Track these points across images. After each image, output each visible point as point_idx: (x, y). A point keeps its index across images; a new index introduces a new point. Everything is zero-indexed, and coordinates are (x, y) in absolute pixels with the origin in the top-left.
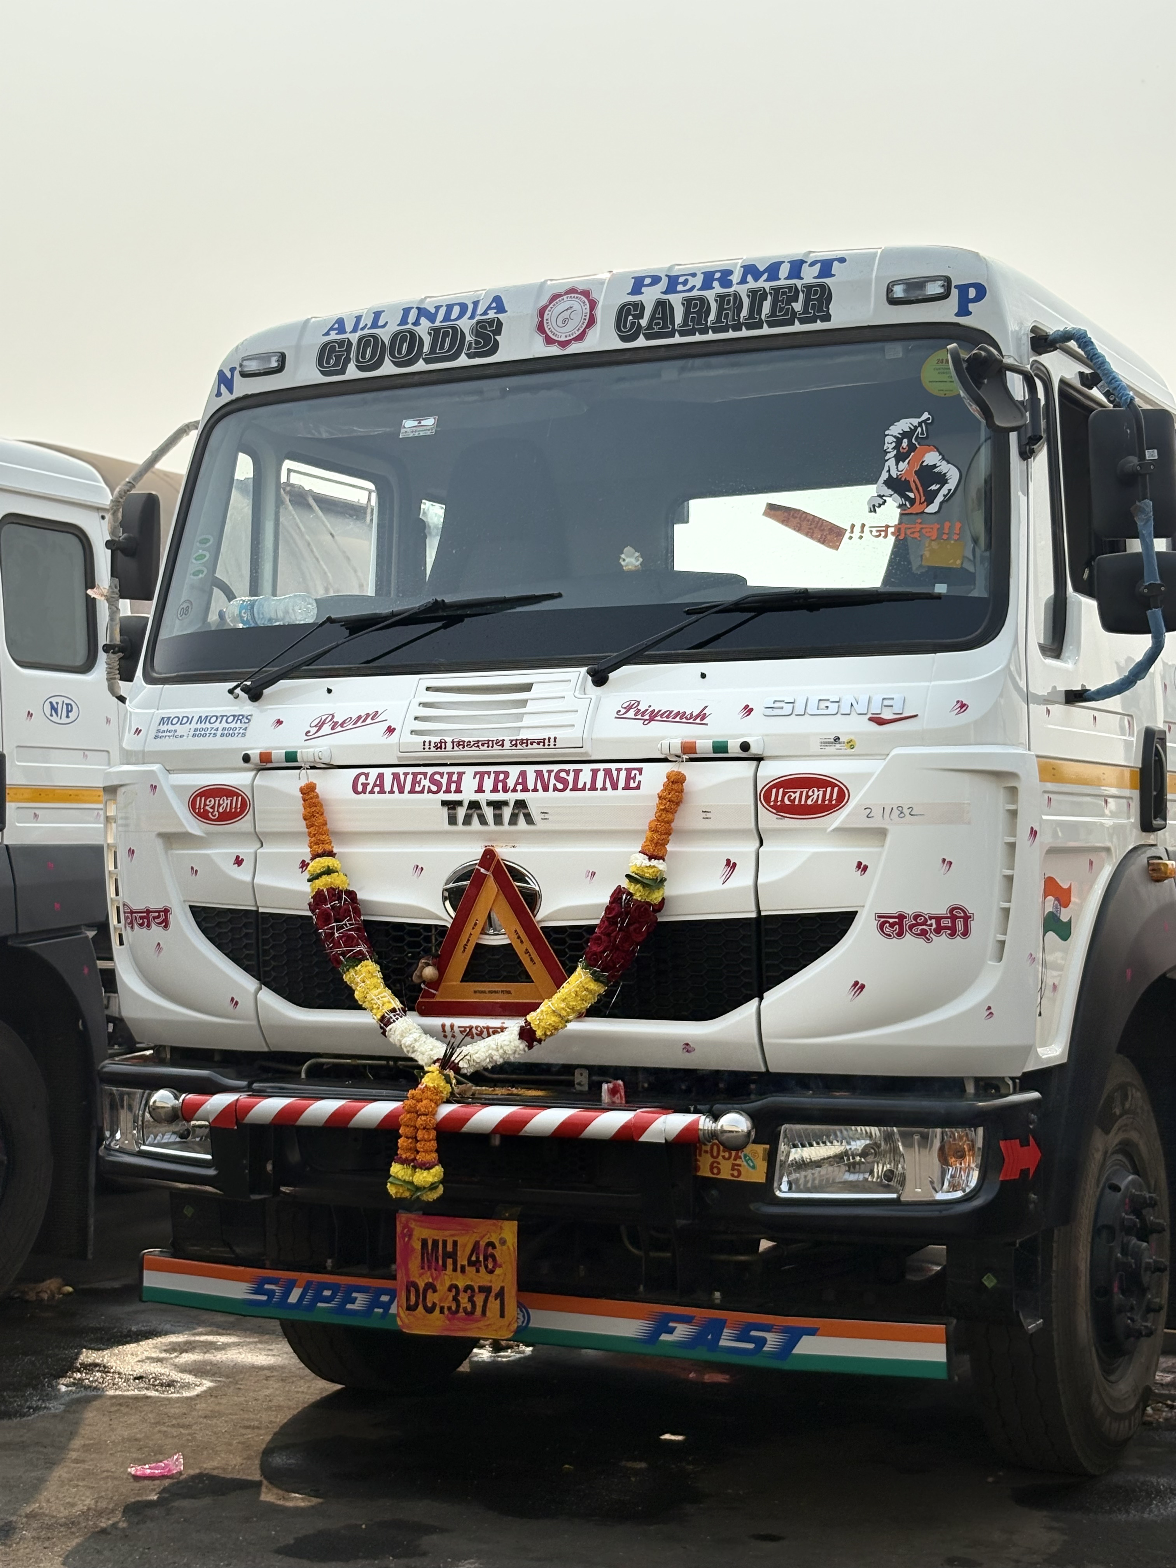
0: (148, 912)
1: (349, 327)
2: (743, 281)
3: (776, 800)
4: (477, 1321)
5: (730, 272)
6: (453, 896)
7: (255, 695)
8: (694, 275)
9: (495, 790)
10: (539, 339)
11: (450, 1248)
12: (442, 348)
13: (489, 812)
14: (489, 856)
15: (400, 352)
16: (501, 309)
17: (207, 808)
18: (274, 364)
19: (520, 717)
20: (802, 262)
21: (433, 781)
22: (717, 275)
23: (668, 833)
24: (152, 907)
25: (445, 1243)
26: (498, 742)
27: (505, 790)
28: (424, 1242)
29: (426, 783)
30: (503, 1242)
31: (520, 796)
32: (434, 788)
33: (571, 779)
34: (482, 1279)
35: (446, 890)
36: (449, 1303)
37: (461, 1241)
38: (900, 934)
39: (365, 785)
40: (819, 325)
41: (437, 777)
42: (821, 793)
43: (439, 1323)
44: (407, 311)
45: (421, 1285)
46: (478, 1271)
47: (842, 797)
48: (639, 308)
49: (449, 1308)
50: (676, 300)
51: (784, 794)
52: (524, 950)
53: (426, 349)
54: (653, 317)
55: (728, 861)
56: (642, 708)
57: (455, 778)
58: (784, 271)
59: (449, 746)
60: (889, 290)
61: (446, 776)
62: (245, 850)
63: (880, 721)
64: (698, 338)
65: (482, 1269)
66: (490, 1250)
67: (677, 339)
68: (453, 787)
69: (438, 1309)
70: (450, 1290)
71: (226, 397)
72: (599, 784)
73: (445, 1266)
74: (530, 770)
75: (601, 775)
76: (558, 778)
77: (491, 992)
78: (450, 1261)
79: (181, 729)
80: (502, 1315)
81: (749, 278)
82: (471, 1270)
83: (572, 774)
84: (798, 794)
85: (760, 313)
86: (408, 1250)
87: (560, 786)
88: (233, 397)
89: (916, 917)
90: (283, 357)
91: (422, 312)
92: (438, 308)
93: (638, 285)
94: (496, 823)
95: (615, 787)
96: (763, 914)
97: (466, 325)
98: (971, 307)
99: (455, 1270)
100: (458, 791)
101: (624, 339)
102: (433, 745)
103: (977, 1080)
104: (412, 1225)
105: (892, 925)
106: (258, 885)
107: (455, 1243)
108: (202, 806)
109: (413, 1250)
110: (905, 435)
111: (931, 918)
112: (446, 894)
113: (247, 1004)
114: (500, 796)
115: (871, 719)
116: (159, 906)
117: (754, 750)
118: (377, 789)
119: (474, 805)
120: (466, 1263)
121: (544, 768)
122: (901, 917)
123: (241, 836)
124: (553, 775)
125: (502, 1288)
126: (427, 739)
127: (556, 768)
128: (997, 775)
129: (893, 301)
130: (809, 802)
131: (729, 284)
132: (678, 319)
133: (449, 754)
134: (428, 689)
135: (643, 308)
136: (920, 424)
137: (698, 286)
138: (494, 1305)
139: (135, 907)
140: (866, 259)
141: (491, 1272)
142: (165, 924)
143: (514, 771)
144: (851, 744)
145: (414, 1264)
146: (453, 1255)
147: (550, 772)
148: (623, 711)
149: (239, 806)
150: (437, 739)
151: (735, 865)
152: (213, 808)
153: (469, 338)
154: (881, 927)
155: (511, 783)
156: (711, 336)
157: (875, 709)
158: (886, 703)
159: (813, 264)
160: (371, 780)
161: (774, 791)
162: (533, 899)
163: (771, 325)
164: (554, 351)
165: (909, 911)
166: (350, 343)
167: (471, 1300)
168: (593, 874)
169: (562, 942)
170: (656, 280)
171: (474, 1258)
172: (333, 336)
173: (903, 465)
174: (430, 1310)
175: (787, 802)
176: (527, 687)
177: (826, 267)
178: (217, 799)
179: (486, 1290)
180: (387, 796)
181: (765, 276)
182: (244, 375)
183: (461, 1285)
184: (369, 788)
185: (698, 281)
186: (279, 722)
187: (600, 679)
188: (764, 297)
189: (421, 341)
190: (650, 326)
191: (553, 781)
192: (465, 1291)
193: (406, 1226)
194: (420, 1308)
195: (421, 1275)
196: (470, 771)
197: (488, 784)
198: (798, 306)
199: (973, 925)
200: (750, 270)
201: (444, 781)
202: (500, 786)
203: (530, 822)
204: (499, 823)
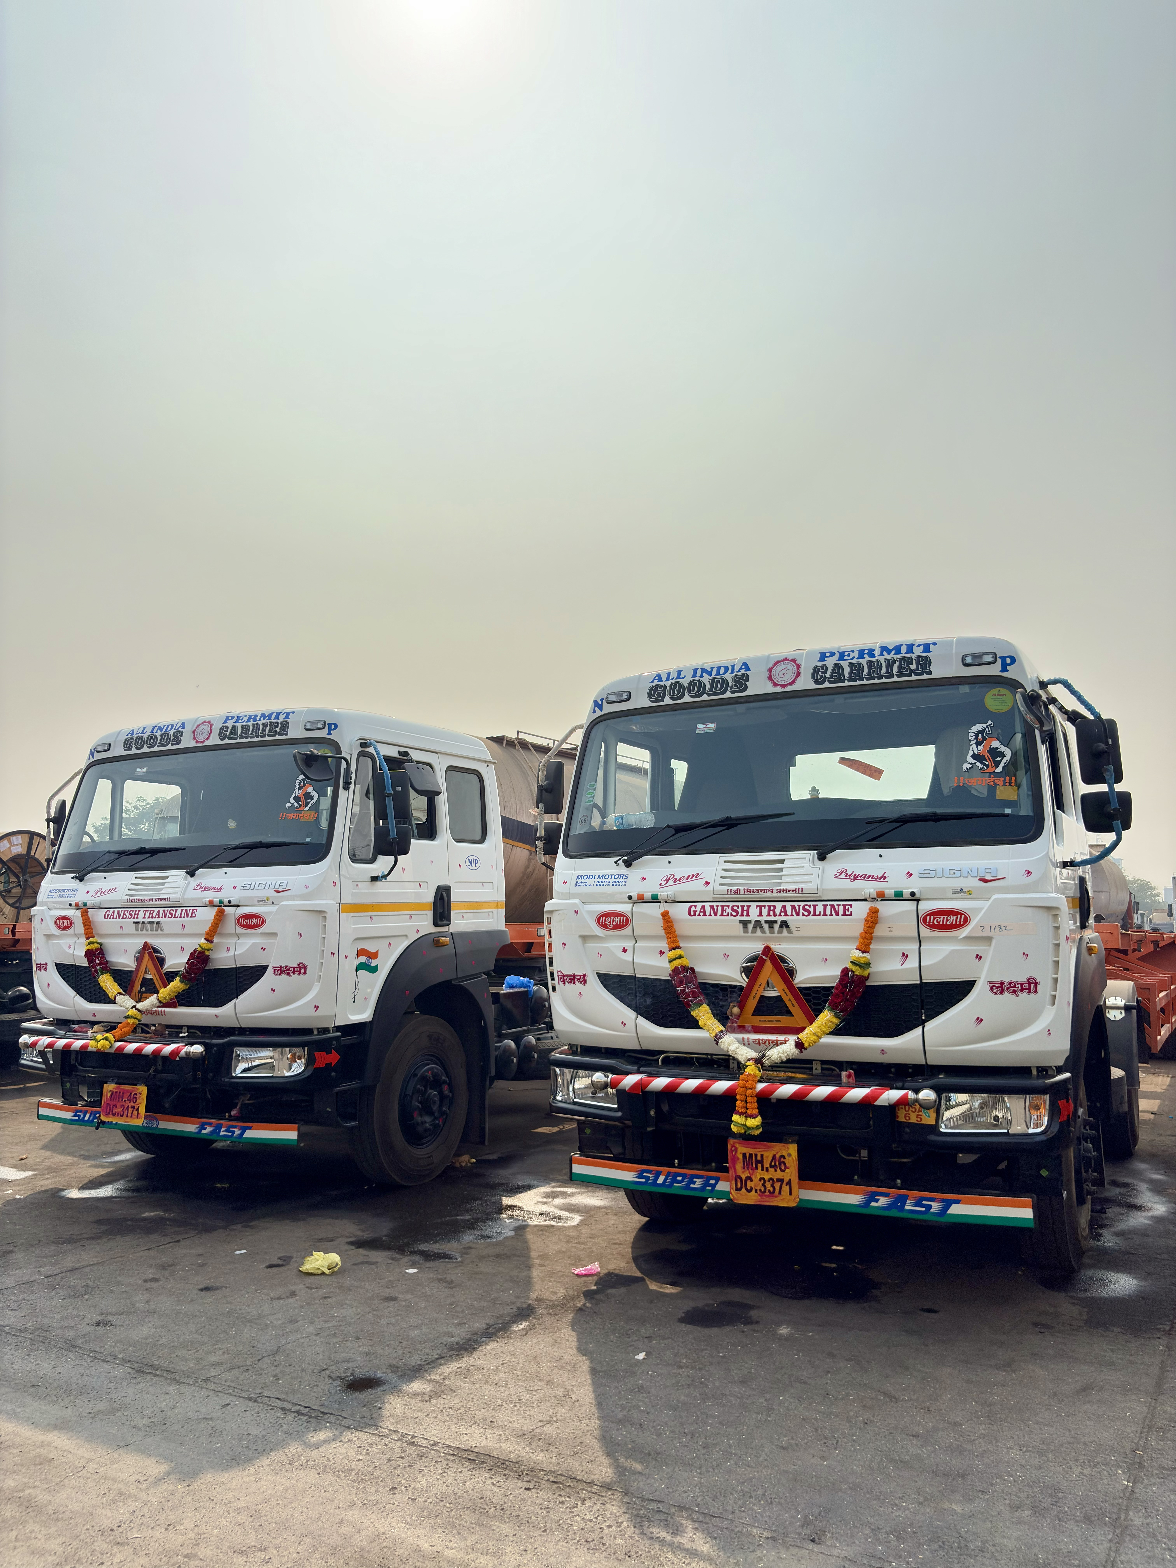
0: (574, 976)
1: (664, 678)
2: (882, 654)
3: (929, 922)
4: (776, 1197)
5: (873, 650)
6: (746, 971)
7: (628, 864)
8: (853, 651)
9: (769, 915)
10: (770, 684)
11: (759, 1158)
12: (716, 688)
13: (766, 926)
14: (767, 950)
15: (693, 691)
16: (748, 669)
17: (607, 923)
18: (625, 697)
19: (781, 877)
20: (913, 645)
21: (733, 910)
22: (866, 652)
23: (871, 939)
24: (576, 973)
25: (756, 1155)
26: (769, 890)
27: (775, 915)
28: (744, 1155)
29: (729, 911)
30: (790, 1155)
31: (783, 918)
32: (734, 914)
33: (812, 910)
34: (779, 1174)
35: (743, 967)
36: (760, 1186)
37: (765, 1154)
38: (1002, 992)
39: (695, 912)
40: (925, 677)
41: (735, 908)
42: (955, 918)
43: (755, 1198)
44: (695, 670)
45: (744, 1177)
46: (776, 1171)
47: (966, 920)
48: (825, 669)
49: (760, 1190)
50: (845, 664)
51: (934, 919)
52: (788, 999)
53: (707, 689)
54: (833, 673)
55: (903, 954)
56: (849, 873)
57: (745, 908)
58: (904, 649)
59: (742, 892)
60: (963, 659)
61: (740, 908)
62: (628, 944)
63: (986, 881)
64: (858, 683)
65: (778, 1170)
66: (782, 1159)
67: (847, 683)
68: (745, 913)
69: (754, 1191)
70: (760, 1180)
71: (599, 713)
72: (828, 913)
73: (757, 1168)
74: (788, 905)
75: (828, 908)
76: (804, 909)
77: (769, 1021)
78: (759, 1165)
79: (589, 882)
80: (790, 1194)
81: (885, 653)
82: (772, 1170)
83: (812, 907)
84: (942, 919)
85: (892, 670)
86: (735, 1159)
87: (806, 913)
88: (603, 713)
89: (1010, 983)
90: (630, 693)
91: (704, 671)
92: (712, 669)
93: (823, 656)
94: (770, 933)
95: (837, 914)
96: (924, 981)
97: (728, 677)
98: (1008, 668)
99: (762, 1170)
100: (748, 915)
101: (817, 683)
102: (734, 891)
103: (1038, 1068)
104: (737, 1145)
105: (997, 988)
106: (637, 963)
107: (762, 1156)
108: (604, 922)
109: (738, 1159)
110: (979, 732)
111: (1018, 984)
112: (742, 969)
113: (630, 1025)
114: (772, 918)
115: (979, 880)
116: (581, 973)
117: (917, 896)
118: (702, 914)
119: (758, 923)
120: (769, 1166)
121: (796, 904)
122: (1002, 983)
123: (626, 937)
124: (801, 907)
125: (790, 1180)
126: (730, 888)
127: (802, 904)
128: (1048, 908)
129: (966, 665)
130: (948, 923)
131: (874, 656)
132: (847, 673)
133: (742, 896)
134: (725, 862)
135: (827, 668)
136: (987, 727)
137: (856, 657)
138: (786, 1189)
139: (565, 973)
140: (948, 644)
141: (783, 1171)
142: (584, 982)
143: (779, 906)
144: (970, 893)
145: (739, 1166)
146: (761, 1162)
147: (799, 906)
148: (838, 874)
149: (624, 922)
150: (735, 888)
151: (907, 956)
152: (610, 922)
153: (730, 683)
154: (991, 988)
155: (778, 911)
156: (865, 682)
157: (982, 875)
158: (987, 871)
159: (919, 646)
160: (698, 909)
161: (928, 917)
162: (792, 972)
163: (899, 676)
165: (1006, 980)
166: (665, 687)
167: (772, 1186)
168: (826, 960)
169: (809, 995)
170: (832, 654)
171: (773, 1164)
172: (656, 683)
173: (980, 748)
174: (749, 1191)
175: (936, 923)
176: (782, 861)
177: (927, 647)
178: (613, 918)
179: (781, 1181)
180: (708, 917)
181: (894, 652)
182: (608, 702)
183: (766, 1178)
184: (697, 913)
185: (856, 654)
186: (644, 879)
187: (822, 857)
188: (894, 662)
189: (705, 685)
190: (831, 677)
191: (801, 911)
192: (769, 1181)
193: (733, 1146)
194: (744, 1190)
195: (743, 1172)
196: (754, 905)
197: (765, 912)
198: (913, 667)
199: (1039, 987)
200: (884, 649)
201: (740, 910)
202: (772, 913)
203: (790, 932)
204: (772, 932)
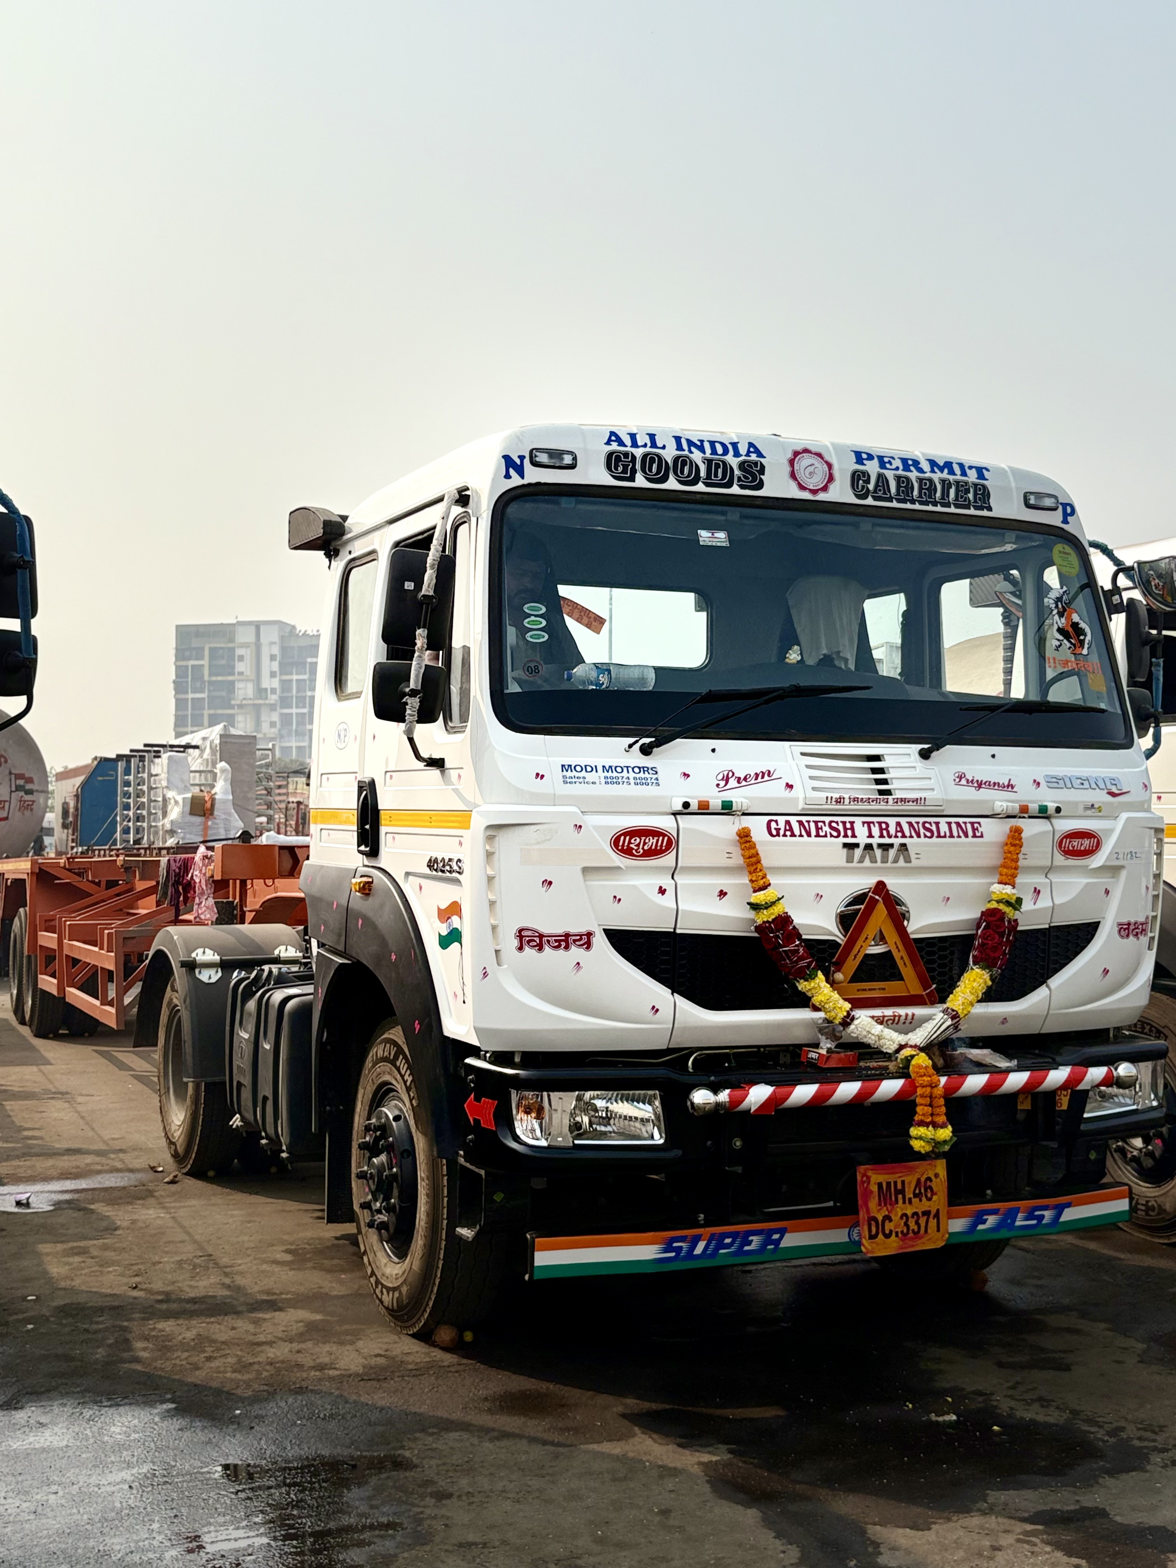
0: (566, 935)
1: (628, 442)
2: (931, 470)
3: (1064, 847)
4: (922, 1237)
5: (922, 462)
6: (845, 918)
7: (651, 750)
8: (893, 458)
9: (882, 836)
10: (793, 485)
11: (899, 1187)
12: (716, 475)
13: (878, 853)
14: (881, 887)
15: (682, 472)
16: (759, 454)
17: (632, 846)
18: (566, 460)
20: (965, 465)
21: (831, 827)
22: (911, 462)
23: (1016, 868)
24: (573, 930)
25: (895, 1183)
26: (883, 800)
27: (890, 836)
28: (880, 1185)
29: (826, 829)
30: (936, 1176)
31: (903, 841)
32: (835, 834)
33: (934, 829)
34: (925, 1205)
35: (839, 913)
36: (902, 1228)
37: (907, 1179)
38: (1128, 935)
41: (834, 825)
42: (1090, 842)
43: (895, 1245)
44: (677, 439)
45: (880, 1218)
46: (921, 1200)
47: (1099, 844)
48: (866, 476)
49: (902, 1232)
50: (890, 475)
51: (1069, 843)
52: (900, 956)
53: (703, 473)
54: (876, 485)
55: (1035, 889)
56: (970, 778)
57: (847, 825)
58: (956, 469)
59: (847, 801)
60: (1026, 498)
61: (840, 825)
62: (669, 881)
63: (1113, 795)
64: (908, 506)
65: (924, 1199)
66: (928, 1183)
67: (894, 504)
68: (849, 833)
69: (894, 1234)
70: (901, 1218)
71: (516, 481)
72: (955, 833)
73: (897, 1202)
74: (903, 822)
75: (954, 826)
76: (924, 828)
77: (870, 990)
78: (900, 1196)
80: (938, 1230)
81: (934, 468)
82: (915, 1201)
83: (933, 825)
84: (1076, 843)
85: (948, 496)
86: (868, 1193)
87: (929, 834)
88: (525, 481)
89: (1136, 924)
90: (574, 456)
91: (691, 442)
92: (703, 442)
93: (859, 457)
94: (882, 862)
95: (966, 835)
96: (1052, 925)
97: (733, 461)
98: (1069, 518)
99: (904, 1202)
100: (854, 836)
101: (858, 497)
102: (834, 800)
104: (870, 1173)
105: (1125, 929)
106: (684, 911)
107: (903, 1182)
108: (626, 844)
109: (872, 1192)
110: (1058, 599)
111: (1140, 924)
112: (838, 916)
113: (666, 1012)
114: (886, 841)
115: (1107, 793)
116: (583, 930)
118: (788, 833)
119: (869, 847)
120: (912, 1196)
121: (913, 820)
122: (1129, 924)
123: (661, 869)
124: (920, 825)
125: (938, 1210)
126: (829, 795)
127: (921, 820)
129: (1027, 505)
130: (1082, 848)
131: (923, 471)
132: (893, 490)
133: (847, 807)
134: (801, 754)
135: (869, 476)
136: (1064, 593)
137: (900, 467)
138: (933, 1223)
139: (549, 931)
140: (1004, 473)
141: (929, 1199)
142: (588, 945)
143: (892, 822)
144: (1100, 809)
145: (873, 1204)
146: (902, 1191)
147: (918, 823)
148: (957, 779)
149: (665, 844)
150: (836, 796)
151: (1039, 891)
152: (638, 845)
153: (737, 472)
154: (1119, 931)
155: (892, 830)
156: (917, 506)
157: (1109, 787)
158: (1112, 782)
159: (972, 468)
160: (782, 825)
161: (1063, 840)
162: (905, 917)
163: (955, 506)
164: (806, 495)
165: (1133, 921)
166: (634, 457)
167: (917, 1223)
168: (948, 899)
170: (869, 456)
171: (917, 1191)
172: (615, 447)
173: (1063, 620)
174: (887, 1236)
175: (1071, 848)
177: (980, 472)
178: (643, 838)
179: (927, 1213)
180: (797, 839)
181: (946, 470)
182: (535, 464)
183: (909, 1212)
184: (782, 832)
185: (898, 463)
186: (686, 775)
187: (926, 754)
188: (949, 486)
190: (875, 491)
191: (922, 831)
192: (913, 1217)
193: (864, 1175)
194: (881, 1236)
195: (879, 1211)
196: (859, 821)
197: (876, 831)
198: (970, 497)
200: (934, 464)
201: (840, 828)
202: (885, 833)
203: (908, 860)
204: (885, 860)
